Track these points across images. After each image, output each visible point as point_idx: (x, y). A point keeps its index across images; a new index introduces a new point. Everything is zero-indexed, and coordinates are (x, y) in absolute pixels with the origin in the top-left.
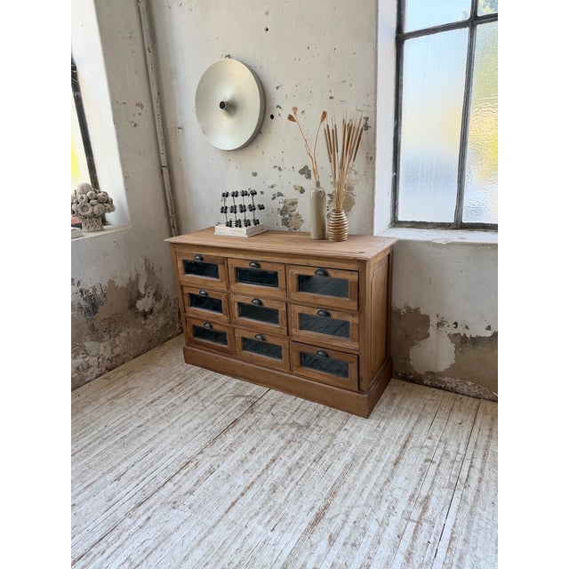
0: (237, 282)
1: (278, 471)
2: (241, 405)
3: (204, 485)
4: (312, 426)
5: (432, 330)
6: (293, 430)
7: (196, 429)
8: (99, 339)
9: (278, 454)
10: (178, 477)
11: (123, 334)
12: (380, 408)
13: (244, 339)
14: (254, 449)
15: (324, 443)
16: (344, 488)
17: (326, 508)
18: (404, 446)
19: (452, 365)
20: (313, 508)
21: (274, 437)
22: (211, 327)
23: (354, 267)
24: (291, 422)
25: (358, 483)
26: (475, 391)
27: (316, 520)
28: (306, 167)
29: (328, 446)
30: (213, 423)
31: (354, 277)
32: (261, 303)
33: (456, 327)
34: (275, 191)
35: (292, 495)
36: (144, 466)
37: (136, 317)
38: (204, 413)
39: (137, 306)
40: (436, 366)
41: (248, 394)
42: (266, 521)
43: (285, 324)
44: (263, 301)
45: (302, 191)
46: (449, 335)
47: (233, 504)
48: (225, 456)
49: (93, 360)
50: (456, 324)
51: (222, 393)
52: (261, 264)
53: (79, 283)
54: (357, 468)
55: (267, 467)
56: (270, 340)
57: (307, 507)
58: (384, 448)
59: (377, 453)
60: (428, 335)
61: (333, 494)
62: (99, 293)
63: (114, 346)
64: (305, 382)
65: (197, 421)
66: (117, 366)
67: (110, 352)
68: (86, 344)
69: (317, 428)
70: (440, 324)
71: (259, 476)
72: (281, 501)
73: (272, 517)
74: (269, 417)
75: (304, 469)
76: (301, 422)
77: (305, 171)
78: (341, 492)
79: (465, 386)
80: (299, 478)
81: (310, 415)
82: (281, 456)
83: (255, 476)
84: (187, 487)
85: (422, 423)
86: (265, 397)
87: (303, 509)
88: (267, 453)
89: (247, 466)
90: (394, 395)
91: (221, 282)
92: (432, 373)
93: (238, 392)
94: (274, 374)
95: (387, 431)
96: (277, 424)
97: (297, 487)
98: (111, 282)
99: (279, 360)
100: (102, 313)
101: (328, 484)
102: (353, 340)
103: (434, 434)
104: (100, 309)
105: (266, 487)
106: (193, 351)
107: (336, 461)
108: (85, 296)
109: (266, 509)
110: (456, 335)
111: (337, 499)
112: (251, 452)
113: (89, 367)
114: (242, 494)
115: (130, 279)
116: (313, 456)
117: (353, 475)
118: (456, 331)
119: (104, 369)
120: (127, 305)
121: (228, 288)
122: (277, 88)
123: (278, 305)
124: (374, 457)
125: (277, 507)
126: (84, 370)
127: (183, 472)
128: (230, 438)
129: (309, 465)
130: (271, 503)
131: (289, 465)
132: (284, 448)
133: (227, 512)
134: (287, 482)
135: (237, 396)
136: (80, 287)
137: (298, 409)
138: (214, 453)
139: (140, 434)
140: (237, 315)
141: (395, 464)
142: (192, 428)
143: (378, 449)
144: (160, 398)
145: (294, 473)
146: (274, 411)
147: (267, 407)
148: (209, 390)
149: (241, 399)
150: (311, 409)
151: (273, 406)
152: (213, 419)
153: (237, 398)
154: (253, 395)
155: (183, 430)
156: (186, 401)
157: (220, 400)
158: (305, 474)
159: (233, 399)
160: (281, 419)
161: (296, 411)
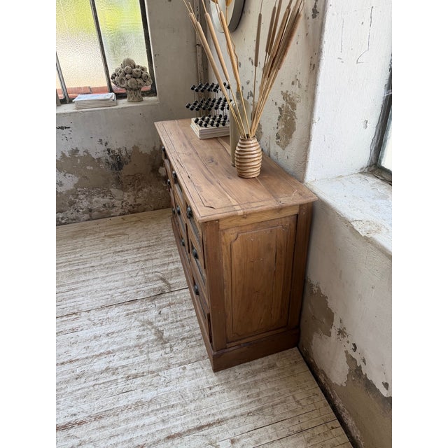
1: (99, 364)
2: (154, 289)
4: (168, 345)
5: (334, 332)
6: (153, 337)
7: (110, 290)
8: (124, 189)
9: (118, 350)
11: (145, 190)
12: (239, 370)
14: (113, 333)
15: (153, 367)
16: (111, 420)
17: (79, 424)
18: (200, 428)
19: (342, 385)
20: (75, 415)
24: (161, 329)
25: (124, 426)
27: (63, 426)
29: (152, 372)
30: (123, 292)
33: (354, 350)
35: (80, 391)
37: (159, 180)
39: (160, 172)
40: (329, 372)
41: (170, 282)
46: (346, 352)
48: (95, 324)
49: (118, 203)
50: (355, 346)
51: (159, 270)
53: (106, 144)
54: (142, 411)
55: (101, 354)
57: (74, 410)
58: (184, 414)
59: (172, 412)
60: (330, 334)
61: (99, 417)
62: (124, 154)
63: (136, 197)
65: (119, 284)
66: (137, 212)
67: (133, 200)
68: (112, 190)
69: (168, 350)
70: (341, 332)
71: (87, 358)
72: (69, 390)
74: (155, 313)
75: (114, 377)
76: (166, 334)
78: (103, 422)
80: (102, 382)
81: (180, 334)
82: (117, 353)
83: (85, 356)
85: (251, 419)
86: (176, 293)
87: (70, 410)
88: (114, 343)
89: (94, 343)
90: (271, 367)
92: (325, 375)
95: (212, 398)
96: (151, 323)
97: (92, 388)
98: (135, 148)
100: (127, 170)
101: (108, 405)
103: (243, 441)
104: (125, 167)
105: (78, 371)
107: (139, 391)
108: (111, 154)
110: (352, 358)
111: (96, 424)
112: (108, 335)
113: (114, 206)
115: (154, 148)
116: (133, 372)
117: (131, 414)
118: (353, 355)
119: (127, 211)
120: (150, 168)
124: (166, 414)
125: (63, 391)
126: (109, 207)
127: (64, 319)
128: (114, 312)
129: (120, 377)
131: (111, 365)
132: (128, 348)
134: (93, 378)
135: (162, 279)
136: (108, 146)
137: (181, 321)
138: (92, 317)
139: (85, 273)
141: (168, 438)
142: (109, 288)
143: (179, 409)
144: (127, 251)
145: (105, 375)
146: (164, 310)
147: (165, 303)
148: (156, 262)
149: (161, 284)
150: (187, 328)
151: (170, 305)
152: (128, 288)
153: (160, 281)
154: (172, 286)
155: (105, 285)
156: (135, 262)
157: (150, 276)
158: (108, 382)
159: (158, 280)
160: (159, 321)
161: (177, 322)
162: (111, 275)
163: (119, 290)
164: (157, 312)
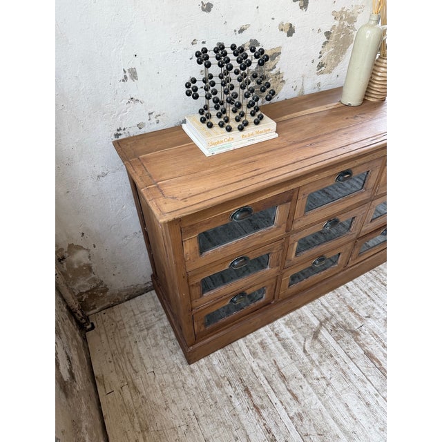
2: (337, 339)
7: (368, 404)
13: (294, 276)
22: (244, 294)
30: (362, 381)
34: (245, 38)
41: (316, 323)
44: (340, 217)
45: (291, 32)
52: (353, 170)
65: (351, 399)
74: (371, 322)
91: (278, 228)
99: (334, 266)
121: (289, 230)
123: (358, 211)
137: (366, 293)
142: (365, 409)
144: (269, 431)
146: (363, 314)
147: (353, 317)
148: (283, 360)
149: (325, 335)
150: (371, 285)
151: (352, 310)
152: (352, 378)
153: (320, 337)
154: (323, 319)
155: (364, 421)
156: (295, 397)
157: (315, 356)
159: (320, 341)
160: (379, 313)
161: (369, 296)
162: (340, 425)
163: (362, 390)
164: (369, 320)
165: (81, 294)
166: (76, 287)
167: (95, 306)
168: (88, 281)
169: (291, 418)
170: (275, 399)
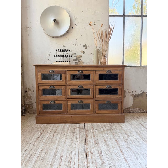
0: (71, 80)
1: (123, 144)
2: (80, 130)
3: (105, 158)
4: (113, 129)
5: (126, 95)
6: (109, 131)
9: (115, 139)
10: (90, 160)
13: (72, 105)
14: (105, 140)
15: (123, 132)
19: (132, 104)
21: (106, 135)
22: (55, 103)
23: (120, 69)
24: (105, 130)
26: (139, 111)
28: (85, 45)
29: (126, 132)
30: (77, 138)
31: (121, 72)
32: (83, 87)
33: (133, 92)
34: (73, 52)
35: (137, 148)
36: (67, 163)
38: (68, 137)
40: (128, 106)
41: (78, 127)
42: (143, 158)
43: (93, 94)
44: (83, 86)
45: (84, 53)
46: (131, 95)
47: (125, 159)
48: (98, 146)
50: (133, 91)
51: (67, 129)
52: (83, 71)
54: (141, 134)
55: (118, 144)
56: (85, 102)
60: (125, 96)
64: (101, 116)
65: (69, 141)
69: (115, 129)
70: (128, 92)
71: (119, 147)
73: (143, 156)
75: (129, 140)
76: (108, 129)
77: (85, 46)
79: (136, 110)
81: (108, 126)
82: (117, 139)
84: (99, 162)
85: (138, 120)
86: (86, 126)
88: (111, 140)
89: (111, 145)
91: (63, 81)
92: (127, 108)
93: (73, 127)
94: (87, 116)
95: (133, 124)
96: (101, 131)
97: (135, 145)
99: (89, 110)
102: (119, 95)
103: (144, 121)
105: (127, 149)
106: (42, 117)
107: (133, 135)
109: (137, 155)
110: (133, 95)
114: (123, 154)
116: (126, 135)
117: (143, 136)
118: (133, 93)
121: (66, 83)
122: (75, 19)
123: (90, 87)
125: (138, 153)
127: (89, 157)
128: (91, 140)
130: (136, 153)
131: (123, 140)
132: (114, 137)
133: (127, 162)
135: (74, 129)
137: (102, 126)
138: (92, 147)
139: (46, 153)
140: (70, 94)
143: (138, 128)
145: (128, 141)
147: (91, 128)
148: (60, 130)
152: (75, 137)
154: (81, 126)
156: (54, 135)
157: (69, 131)
158: (131, 141)
163: (74, 140)
164: (96, 130)
165: (27, 105)
166: (26, 102)
167: (29, 111)
168: (29, 102)
169: (48, 138)
170: (48, 134)
